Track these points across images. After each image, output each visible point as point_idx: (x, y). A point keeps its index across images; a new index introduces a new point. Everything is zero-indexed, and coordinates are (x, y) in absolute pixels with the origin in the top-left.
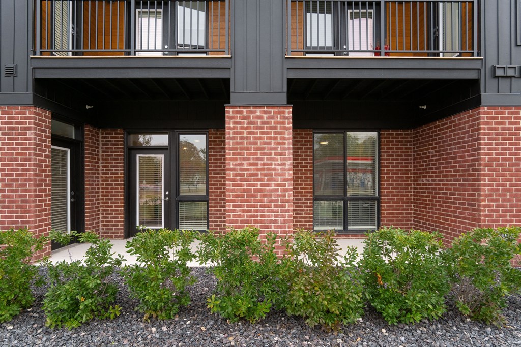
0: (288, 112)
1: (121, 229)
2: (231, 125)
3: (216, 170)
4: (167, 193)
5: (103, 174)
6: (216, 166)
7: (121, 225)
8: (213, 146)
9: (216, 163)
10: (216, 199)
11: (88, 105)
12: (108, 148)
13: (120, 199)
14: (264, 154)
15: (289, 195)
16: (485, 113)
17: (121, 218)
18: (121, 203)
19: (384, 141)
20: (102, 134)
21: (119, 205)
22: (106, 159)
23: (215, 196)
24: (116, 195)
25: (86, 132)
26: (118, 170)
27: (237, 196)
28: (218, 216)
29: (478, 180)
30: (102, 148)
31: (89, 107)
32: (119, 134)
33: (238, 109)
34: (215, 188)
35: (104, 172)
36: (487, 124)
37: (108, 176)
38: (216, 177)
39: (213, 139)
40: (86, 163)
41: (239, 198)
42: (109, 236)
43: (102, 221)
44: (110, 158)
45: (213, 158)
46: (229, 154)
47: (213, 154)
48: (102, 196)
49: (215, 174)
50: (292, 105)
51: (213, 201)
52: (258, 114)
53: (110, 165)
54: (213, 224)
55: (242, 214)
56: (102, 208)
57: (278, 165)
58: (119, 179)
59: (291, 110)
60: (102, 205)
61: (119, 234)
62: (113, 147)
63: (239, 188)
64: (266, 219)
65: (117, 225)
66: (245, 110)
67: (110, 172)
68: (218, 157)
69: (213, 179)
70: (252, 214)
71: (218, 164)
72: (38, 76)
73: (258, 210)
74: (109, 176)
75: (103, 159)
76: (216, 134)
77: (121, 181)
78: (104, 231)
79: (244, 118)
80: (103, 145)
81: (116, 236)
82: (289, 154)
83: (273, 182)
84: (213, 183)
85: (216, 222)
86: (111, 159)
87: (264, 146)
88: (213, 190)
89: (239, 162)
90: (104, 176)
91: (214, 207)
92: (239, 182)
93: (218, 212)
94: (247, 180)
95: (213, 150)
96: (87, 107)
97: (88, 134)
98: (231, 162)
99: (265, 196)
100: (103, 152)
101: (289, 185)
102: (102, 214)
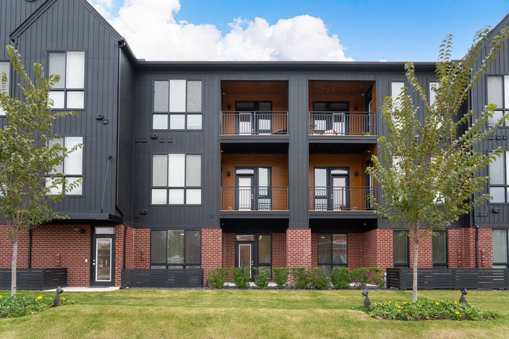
0: (310, 231)
12: (228, 242)
14: (301, 246)
15: (310, 261)
16: (378, 231)
19: (349, 245)
20: (226, 235)
23: (275, 263)
24: (231, 263)
27: (292, 261)
29: (376, 255)
32: (233, 235)
33: (292, 230)
36: (379, 235)
38: (275, 255)
46: (289, 246)
50: (311, 229)
52: (299, 232)
53: (229, 249)
57: (306, 250)
63: (292, 258)
66: (294, 230)
71: (276, 249)
72: (221, 218)
76: (275, 235)
77: (233, 256)
79: (294, 233)
82: (310, 246)
83: (304, 256)
84: (274, 257)
87: (301, 243)
88: (274, 260)
89: (292, 249)
92: (292, 256)
94: (295, 255)
96: (222, 224)
99: (301, 261)
101: (310, 257)
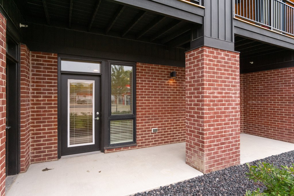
0: (238, 57)
1: (55, 151)
2: (208, 62)
3: (142, 95)
4: (98, 113)
5: (34, 97)
6: (143, 92)
7: (54, 147)
8: (140, 76)
9: (142, 89)
10: (142, 117)
11: (22, 24)
12: (40, 71)
13: (54, 122)
14: (226, 86)
15: (238, 115)
17: (55, 140)
18: (55, 125)
20: (33, 56)
21: (53, 127)
22: (37, 82)
23: (141, 114)
24: (49, 118)
25: (22, 53)
26: (52, 93)
27: (211, 117)
28: (144, 130)
30: (32, 71)
31: (23, 26)
32: (53, 58)
33: (211, 50)
34: (141, 109)
35: (35, 95)
37: (39, 99)
38: (142, 100)
39: (140, 71)
40: (22, 86)
41: (212, 119)
42: (41, 159)
43: (33, 145)
44: (42, 81)
45: (140, 85)
46: (206, 84)
47: (140, 82)
48: (32, 119)
49: (141, 97)
50: (240, 52)
51: (140, 119)
52: (223, 56)
53: (42, 88)
54: (140, 136)
55: (214, 131)
56: (32, 132)
57: (233, 94)
58: (53, 102)
59: (239, 55)
60: (32, 128)
61: (53, 156)
62: (47, 70)
63: (212, 111)
64: (227, 133)
65: (51, 147)
66: (215, 51)
67: (42, 95)
68: (144, 85)
69: (140, 102)
70: (220, 130)
71: (144, 90)
73: (223, 127)
74: (42, 99)
75: (33, 82)
76: (142, 67)
77: (54, 104)
78: (35, 154)
79: (215, 57)
80: (33, 67)
81: (49, 159)
82: (238, 86)
83: (230, 106)
84: (140, 104)
85: (142, 134)
86: (44, 82)
87: (226, 80)
88: (140, 110)
89: (212, 91)
90: (35, 99)
91: (141, 123)
92: (212, 107)
93: (144, 127)
94: (216, 105)
95: (140, 79)
96: (21, 26)
97: (24, 55)
98: (208, 91)
99: (226, 116)
100: (33, 75)
102: (33, 138)
